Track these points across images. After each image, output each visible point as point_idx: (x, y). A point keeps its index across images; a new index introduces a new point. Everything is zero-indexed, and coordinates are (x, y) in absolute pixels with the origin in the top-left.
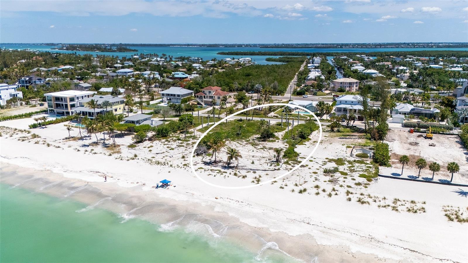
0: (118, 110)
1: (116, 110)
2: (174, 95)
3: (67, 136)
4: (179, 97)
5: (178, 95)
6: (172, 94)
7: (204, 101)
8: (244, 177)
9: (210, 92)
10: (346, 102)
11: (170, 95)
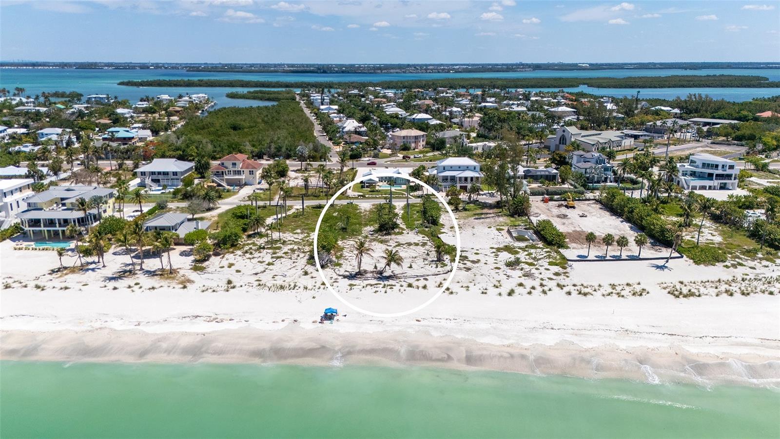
0: (108, 210)
1: (105, 211)
2: (166, 174)
3: (57, 265)
4: (176, 175)
5: (173, 172)
6: (160, 172)
7: (226, 179)
8: (425, 287)
9: (234, 164)
10: (452, 168)
11: (162, 173)
